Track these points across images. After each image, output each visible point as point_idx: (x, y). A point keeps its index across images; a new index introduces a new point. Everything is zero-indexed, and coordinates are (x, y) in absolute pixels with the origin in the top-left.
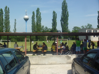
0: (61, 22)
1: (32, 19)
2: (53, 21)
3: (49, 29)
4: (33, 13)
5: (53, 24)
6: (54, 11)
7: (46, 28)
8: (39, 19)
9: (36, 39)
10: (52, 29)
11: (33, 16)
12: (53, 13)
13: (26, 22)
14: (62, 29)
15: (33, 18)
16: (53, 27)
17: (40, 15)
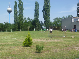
0: (43, 13)
1: (14, 9)
2: (35, 12)
3: (31, 20)
4: (16, 3)
5: (35, 15)
6: (36, 2)
7: (28, 19)
8: (21, 8)
9: (18, 29)
10: (35, 19)
11: (15, 6)
12: (36, 3)
13: (9, 14)
14: (44, 19)
15: (15, 7)
16: (35, 17)
17: (22, 5)
